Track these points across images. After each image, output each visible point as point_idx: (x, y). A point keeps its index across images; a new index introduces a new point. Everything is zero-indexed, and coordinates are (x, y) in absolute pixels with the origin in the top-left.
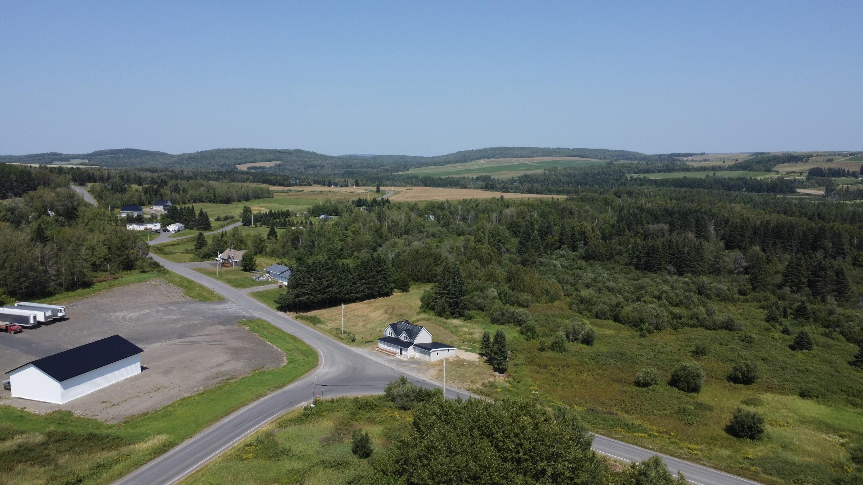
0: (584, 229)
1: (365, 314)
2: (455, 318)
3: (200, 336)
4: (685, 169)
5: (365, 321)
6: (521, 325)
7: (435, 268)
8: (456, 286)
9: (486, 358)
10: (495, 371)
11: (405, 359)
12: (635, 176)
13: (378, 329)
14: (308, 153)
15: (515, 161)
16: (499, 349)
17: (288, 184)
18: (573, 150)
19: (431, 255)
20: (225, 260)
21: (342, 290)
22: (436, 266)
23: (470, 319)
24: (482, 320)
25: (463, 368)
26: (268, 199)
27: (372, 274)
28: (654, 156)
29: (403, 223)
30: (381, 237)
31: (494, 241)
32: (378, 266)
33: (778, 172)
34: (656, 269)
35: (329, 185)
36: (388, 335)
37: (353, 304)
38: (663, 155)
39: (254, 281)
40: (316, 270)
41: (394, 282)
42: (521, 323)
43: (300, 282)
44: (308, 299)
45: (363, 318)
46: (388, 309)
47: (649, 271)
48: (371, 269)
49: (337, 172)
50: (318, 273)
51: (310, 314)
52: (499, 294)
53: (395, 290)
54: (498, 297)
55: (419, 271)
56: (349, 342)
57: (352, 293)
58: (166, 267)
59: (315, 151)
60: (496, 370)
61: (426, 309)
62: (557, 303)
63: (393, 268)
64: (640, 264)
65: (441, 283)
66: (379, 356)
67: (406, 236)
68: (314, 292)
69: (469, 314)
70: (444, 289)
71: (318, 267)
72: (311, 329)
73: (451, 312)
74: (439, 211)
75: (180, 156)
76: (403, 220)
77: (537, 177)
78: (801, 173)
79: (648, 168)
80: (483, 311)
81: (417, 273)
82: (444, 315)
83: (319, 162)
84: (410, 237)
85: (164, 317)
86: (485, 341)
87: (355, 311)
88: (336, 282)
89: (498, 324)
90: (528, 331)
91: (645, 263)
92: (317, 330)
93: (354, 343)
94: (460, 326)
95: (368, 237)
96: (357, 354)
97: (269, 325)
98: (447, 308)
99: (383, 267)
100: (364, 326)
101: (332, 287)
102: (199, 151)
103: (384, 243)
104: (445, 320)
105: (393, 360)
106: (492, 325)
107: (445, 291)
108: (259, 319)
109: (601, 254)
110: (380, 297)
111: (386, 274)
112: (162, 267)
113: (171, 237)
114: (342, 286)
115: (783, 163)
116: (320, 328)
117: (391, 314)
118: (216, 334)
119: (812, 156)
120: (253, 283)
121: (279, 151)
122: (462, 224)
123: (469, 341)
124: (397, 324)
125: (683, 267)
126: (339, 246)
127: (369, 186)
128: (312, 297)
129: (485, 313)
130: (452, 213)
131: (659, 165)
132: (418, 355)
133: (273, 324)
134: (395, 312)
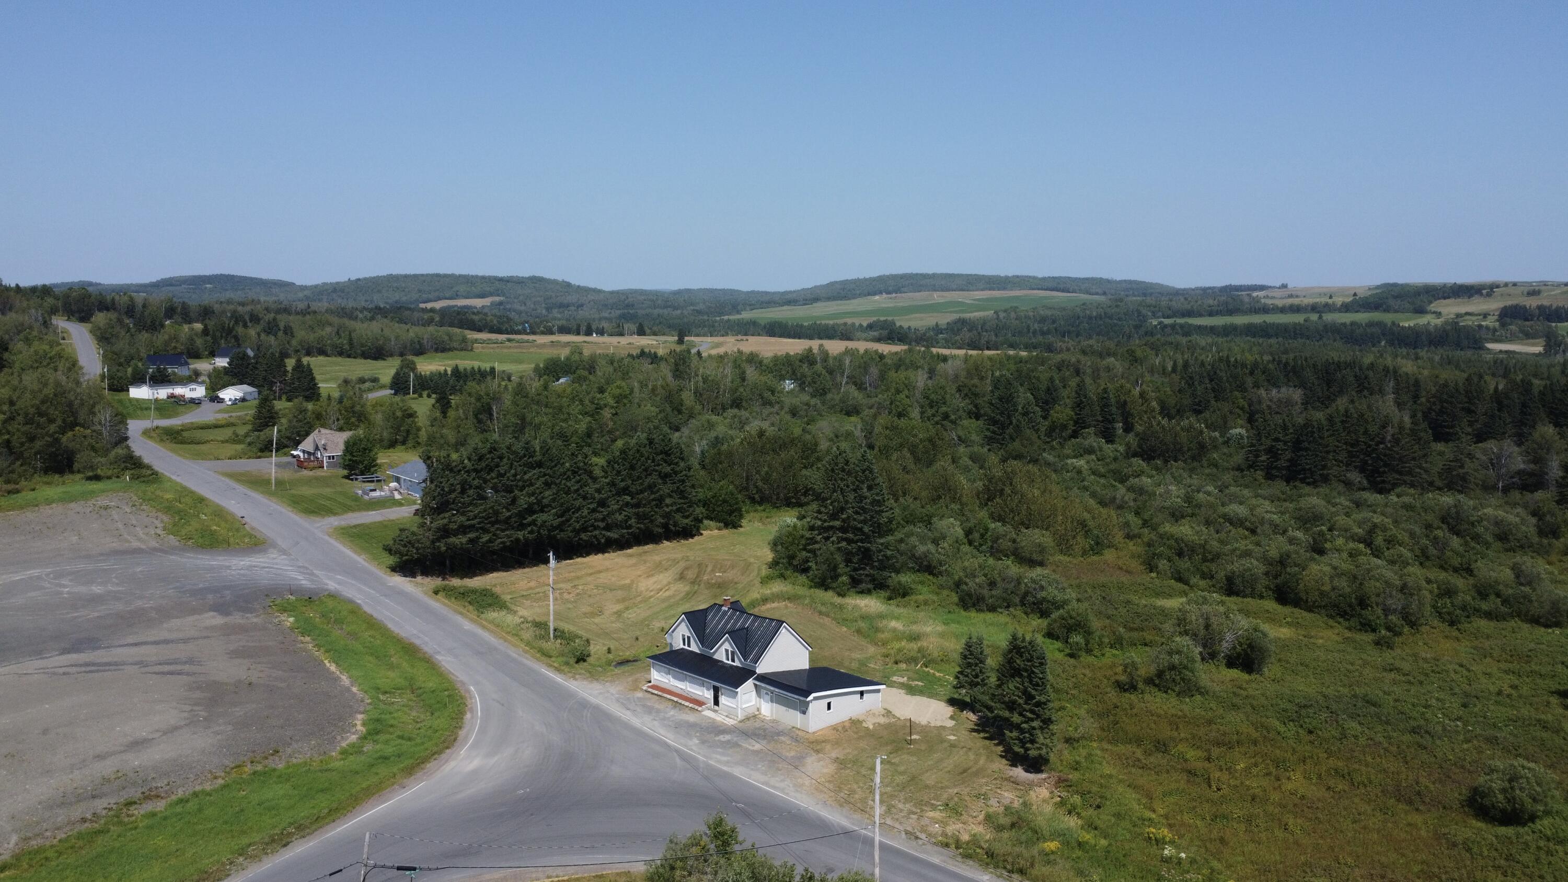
0: (1123, 398)
1: (628, 581)
2: (862, 592)
3: (136, 645)
4: (1259, 309)
5: (624, 600)
6: (1044, 614)
7: (804, 472)
8: (863, 508)
9: (973, 717)
10: (1014, 765)
11: (730, 722)
12: (1167, 321)
13: (657, 625)
14: (555, 282)
15: (938, 297)
16: (1025, 692)
17: (506, 329)
18: (1044, 279)
19: (792, 441)
20: (309, 453)
21: (568, 520)
22: (805, 467)
23: (904, 595)
24: (935, 598)
25: (911, 753)
26: (463, 353)
27: (649, 480)
28: (1193, 290)
29: (729, 384)
30: (680, 412)
31: (934, 415)
32: (665, 462)
33: (1440, 313)
34: (1317, 477)
35: (589, 333)
36: (679, 644)
37: (600, 556)
38: (1210, 288)
39: (356, 499)
40: (497, 466)
41: (705, 504)
42: (1044, 606)
43: (453, 496)
44: (471, 541)
45: (620, 594)
46: (687, 568)
47: (1303, 481)
48: (646, 470)
49: (606, 315)
50: (502, 475)
51: (476, 582)
52: (968, 533)
53: (706, 522)
54: (965, 541)
55: (766, 480)
56: (567, 664)
57: (596, 528)
58: (158, 466)
59: (567, 280)
60: (1014, 759)
61: (786, 569)
62: (1109, 555)
63: (702, 473)
64: (1276, 468)
65: (824, 500)
66: (649, 710)
67: (735, 411)
68: (493, 524)
69: (899, 583)
70: (834, 516)
71: (505, 460)
72: (467, 625)
73: (852, 578)
74: (805, 366)
75: (316, 286)
76: (729, 379)
77: (984, 322)
78: (1485, 316)
79: (1189, 307)
80: (934, 575)
81: (760, 484)
82: (834, 585)
83: (572, 298)
84: (744, 414)
85: (69, 588)
86: (969, 665)
87: (602, 575)
88: (554, 500)
89: (980, 610)
90: (1070, 629)
91: (1288, 464)
92: (484, 627)
93: (582, 664)
94: (881, 616)
95: (650, 409)
96: (584, 705)
97: (355, 610)
98: (842, 568)
99: (677, 464)
100: (619, 614)
101: (542, 511)
102: (353, 278)
103: (686, 423)
104: (838, 600)
105: (692, 726)
106: (963, 613)
107: (837, 523)
108: (332, 596)
109: (1178, 447)
110: (668, 539)
111: (683, 481)
112: (149, 467)
113: (220, 411)
114: (568, 510)
115: (1445, 298)
116: (492, 622)
117: (693, 583)
118: (185, 641)
119: (1498, 287)
120: (353, 504)
121: (501, 280)
122: (853, 392)
123: (913, 660)
124: (705, 612)
125: (1384, 472)
126: (582, 427)
127: (664, 334)
128: (485, 538)
129: (942, 580)
130: (831, 372)
131: (1211, 302)
132: (768, 709)
133: (367, 609)
134: (705, 578)
